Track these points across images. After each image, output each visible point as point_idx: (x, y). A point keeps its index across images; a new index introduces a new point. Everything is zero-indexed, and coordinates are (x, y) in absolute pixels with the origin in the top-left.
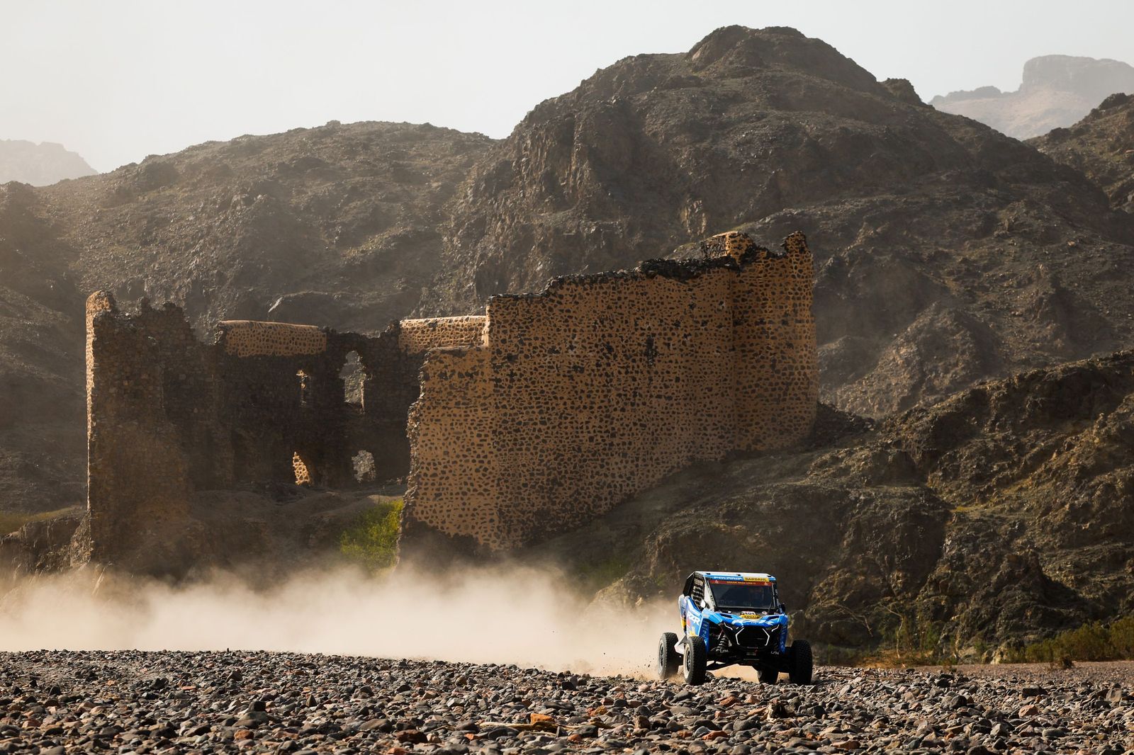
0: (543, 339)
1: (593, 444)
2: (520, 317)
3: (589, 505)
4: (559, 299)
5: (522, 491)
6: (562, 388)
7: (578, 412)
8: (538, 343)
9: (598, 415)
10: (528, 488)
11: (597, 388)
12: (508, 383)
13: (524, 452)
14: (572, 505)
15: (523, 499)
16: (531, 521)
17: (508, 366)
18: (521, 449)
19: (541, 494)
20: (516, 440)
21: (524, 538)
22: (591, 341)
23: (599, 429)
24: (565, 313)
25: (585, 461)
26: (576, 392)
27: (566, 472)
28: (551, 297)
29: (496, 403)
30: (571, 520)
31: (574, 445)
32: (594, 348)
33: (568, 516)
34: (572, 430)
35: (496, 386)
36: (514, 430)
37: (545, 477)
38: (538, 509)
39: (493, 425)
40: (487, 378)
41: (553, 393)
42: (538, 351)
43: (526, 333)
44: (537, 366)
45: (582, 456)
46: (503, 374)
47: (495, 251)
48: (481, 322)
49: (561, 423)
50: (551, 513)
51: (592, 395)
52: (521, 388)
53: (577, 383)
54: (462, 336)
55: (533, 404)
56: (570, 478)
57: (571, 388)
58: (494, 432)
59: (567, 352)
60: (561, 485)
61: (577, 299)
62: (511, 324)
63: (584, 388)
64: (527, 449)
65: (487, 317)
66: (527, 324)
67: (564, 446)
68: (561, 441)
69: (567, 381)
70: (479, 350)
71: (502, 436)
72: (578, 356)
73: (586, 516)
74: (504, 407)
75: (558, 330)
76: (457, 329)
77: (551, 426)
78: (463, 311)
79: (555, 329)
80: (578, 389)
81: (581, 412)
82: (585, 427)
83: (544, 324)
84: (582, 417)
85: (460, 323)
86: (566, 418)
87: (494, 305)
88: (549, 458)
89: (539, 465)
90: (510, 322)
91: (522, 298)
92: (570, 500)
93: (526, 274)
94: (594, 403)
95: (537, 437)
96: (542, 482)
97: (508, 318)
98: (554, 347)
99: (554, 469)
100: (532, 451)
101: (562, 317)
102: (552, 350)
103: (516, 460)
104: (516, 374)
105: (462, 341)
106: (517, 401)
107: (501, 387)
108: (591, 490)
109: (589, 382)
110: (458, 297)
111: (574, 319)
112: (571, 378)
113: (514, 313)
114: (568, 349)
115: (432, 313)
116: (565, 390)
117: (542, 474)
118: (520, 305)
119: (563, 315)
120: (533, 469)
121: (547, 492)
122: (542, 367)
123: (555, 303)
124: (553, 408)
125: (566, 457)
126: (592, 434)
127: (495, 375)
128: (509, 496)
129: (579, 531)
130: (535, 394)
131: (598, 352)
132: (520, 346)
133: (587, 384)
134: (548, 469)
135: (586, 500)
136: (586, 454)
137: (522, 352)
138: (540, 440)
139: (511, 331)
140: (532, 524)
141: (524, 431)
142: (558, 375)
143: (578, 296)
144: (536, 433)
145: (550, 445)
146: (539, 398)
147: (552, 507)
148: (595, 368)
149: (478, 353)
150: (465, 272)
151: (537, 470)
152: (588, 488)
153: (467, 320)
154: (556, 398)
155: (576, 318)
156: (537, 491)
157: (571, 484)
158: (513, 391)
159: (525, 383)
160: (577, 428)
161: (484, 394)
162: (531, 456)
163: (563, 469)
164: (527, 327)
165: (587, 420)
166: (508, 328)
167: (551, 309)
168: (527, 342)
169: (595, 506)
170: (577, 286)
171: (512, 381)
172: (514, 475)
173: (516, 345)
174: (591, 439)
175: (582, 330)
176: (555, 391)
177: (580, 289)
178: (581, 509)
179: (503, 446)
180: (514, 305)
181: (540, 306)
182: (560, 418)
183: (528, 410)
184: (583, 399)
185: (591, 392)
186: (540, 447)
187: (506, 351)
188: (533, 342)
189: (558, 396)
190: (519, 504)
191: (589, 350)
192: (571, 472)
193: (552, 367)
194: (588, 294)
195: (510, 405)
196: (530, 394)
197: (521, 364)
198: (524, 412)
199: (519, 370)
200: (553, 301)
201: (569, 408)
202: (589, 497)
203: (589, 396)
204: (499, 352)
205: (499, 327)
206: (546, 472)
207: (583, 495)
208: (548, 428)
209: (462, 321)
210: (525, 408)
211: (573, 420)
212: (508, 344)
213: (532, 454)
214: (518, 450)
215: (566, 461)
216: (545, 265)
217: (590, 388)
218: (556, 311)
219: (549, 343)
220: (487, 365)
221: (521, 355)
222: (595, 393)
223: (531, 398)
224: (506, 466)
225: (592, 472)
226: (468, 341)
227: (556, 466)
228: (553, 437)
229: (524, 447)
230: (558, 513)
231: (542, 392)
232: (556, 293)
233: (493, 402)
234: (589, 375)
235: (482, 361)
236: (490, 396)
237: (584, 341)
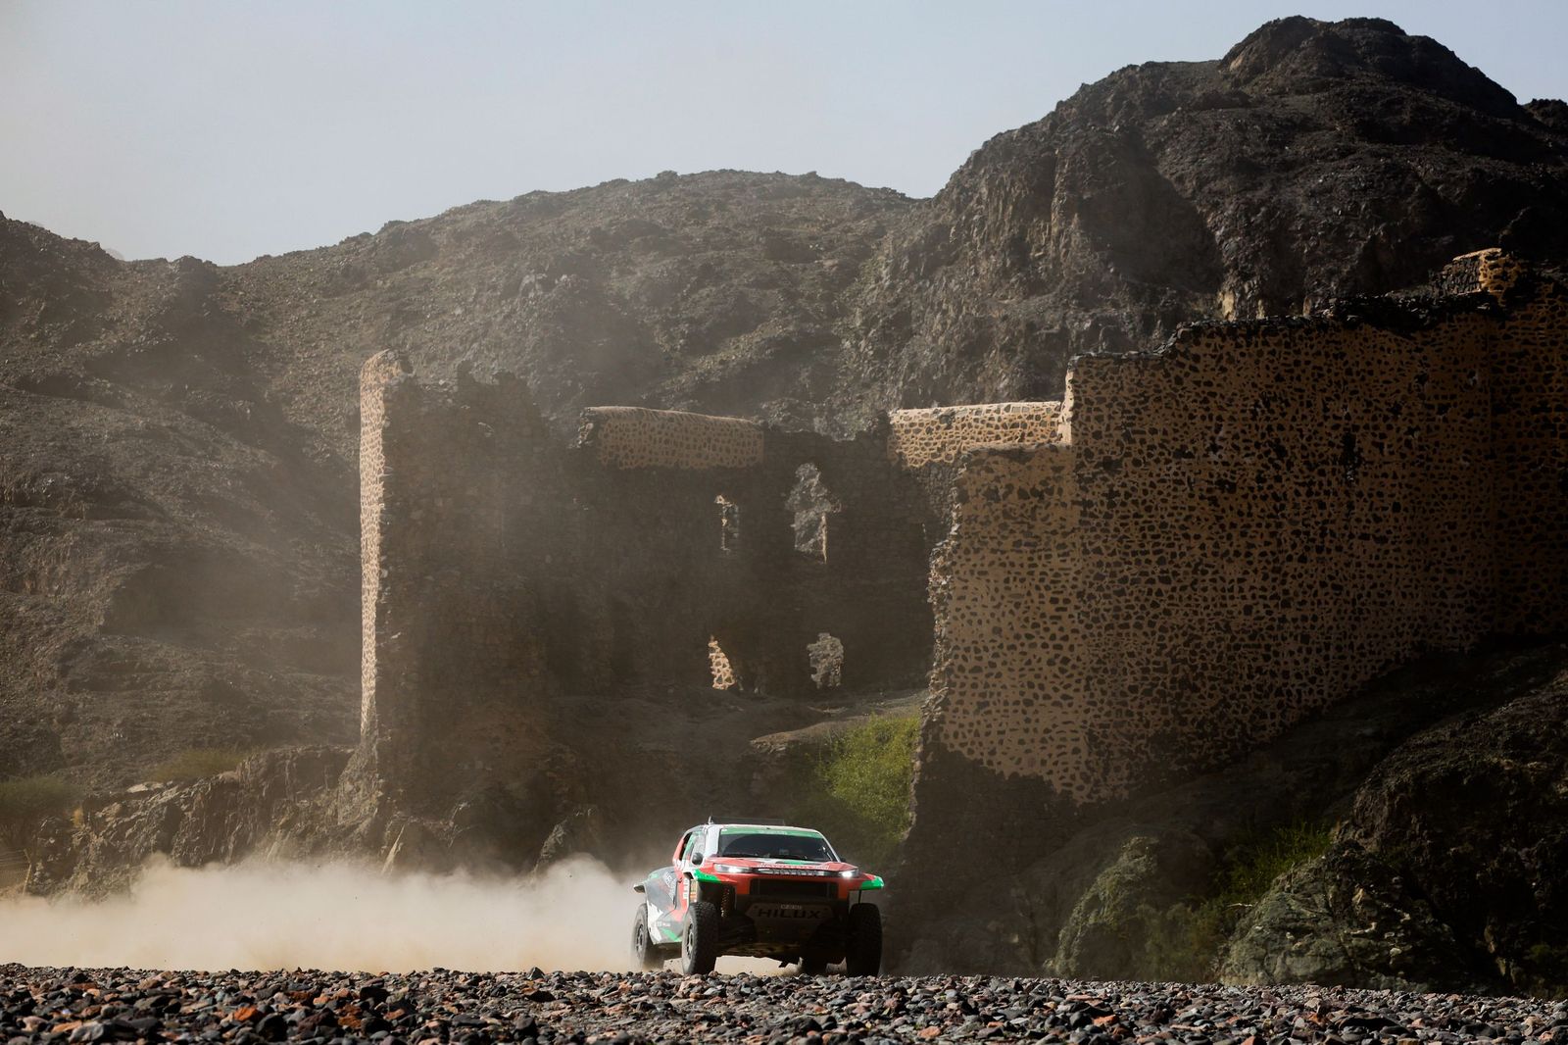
0: (1165, 433)
1: (1251, 618)
2: (1126, 393)
3: (1244, 726)
4: (1193, 363)
5: (1128, 699)
6: (1198, 519)
7: (1224, 562)
8: (1157, 439)
9: (1260, 568)
10: (1139, 695)
11: (1257, 520)
12: (1105, 509)
13: (1132, 630)
14: (1214, 725)
15: (1130, 714)
16: (1143, 752)
17: (1105, 480)
19: (1162, 705)
20: (1118, 609)
22: (1248, 436)
23: (1261, 593)
24: (1203, 387)
25: (1237, 647)
26: (1222, 527)
27: (1205, 667)
28: (1180, 358)
29: (1083, 545)
30: (1212, 751)
31: (1218, 619)
32: (1253, 449)
33: (1208, 744)
34: (1214, 594)
35: (1083, 514)
36: (1115, 592)
37: (1169, 676)
38: (1157, 731)
39: (1079, 583)
40: (1067, 498)
42: (1155, 453)
43: (1137, 421)
44: (1155, 479)
45: (1233, 638)
46: (1096, 493)
49: (1195, 582)
50: (1179, 738)
51: (1250, 532)
52: (1126, 517)
53: (1223, 511)
55: (1148, 547)
56: (1211, 679)
57: (1213, 519)
58: (1080, 595)
59: (1206, 456)
60: (1195, 689)
61: (1223, 363)
62: (1109, 406)
63: (1236, 520)
64: (1138, 626)
66: (1137, 406)
67: (1201, 621)
68: (1195, 613)
69: (1207, 508)
70: (1054, 450)
71: (1093, 602)
72: (1225, 463)
73: (1239, 745)
74: (1098, 551)
77: (1178, 586)
79: (1185, 415)
80: (1226, 522)
81: (1230, 561)
82: (1236, 589)
83: (1168, 407)
84: (1233, 571)
86: (1204, 573)
87: (1080, 370)
88: (1174, 641)
89: (1158, 654)
90: (1108, 401)
91: (1128, 359)
92: (1211, 716)
94: (1253, 546)
95: (1155, 605)
96: (1164, 684)
97: (1104, 394)
98: (1184, 447)
99: (1184, 661)
100: (1146, 629)
101: (1197, 394)
102: (1181, 453)
103: (1117, 644)
104: (1118, 494)
106: (1120, 541)
107: (1092, 515)
108: (1249, 700)
109: (1245, 508)
111: (1218, 398)
112: (1214, 501)
113: (1115, 385)
114: (1208, 450)
116: (1203, 523)
117: (1164, 670)
118: (1126, 373)
119: (1199, 390)
120: (1148, 661)
121: (1172, 702)
122: (1164, 481)
123: (1187, 369)
124: (1182, 554)
125: (1204, 641)
126: (1249, 602)
127: (1083, 494)
128: (1107, 708)
129: (1225, 771)
130: (1152, 528)
131: (1260, 457)
132: (1126, 445)
133: (1240, 513)
134: (1174, 661)
135: (1240, 716)
136: (1239, 636)
137: (1128, 455)
138: (1160, 610)
139: (1110, 417)
140: (1144, 757)
141: (1132, 594)
142: (1191, 496)
143: (1225, 357)
144: (1153, 597)
145: (1177, 619)
146: (1158, 536)
147: (1179, 728)
148: (1254, 484)
149: (1053, 455)
151: (1155, 663)
152: (1243, 696)
154: (1187, 536)
155: (1222, 397)
156: (1155, 700)
157: (1213, 688)
158: (1114, 523)
159: (1133, 509)
160: (1223, 590)
161: (1063, 527)
162: (1144, 639)
163: (1199, 662)
164: (1138, 411)
165: (1240, 576)
166: (1105, 412)
167: (1179, 380)
168: (1137, 437)
169: (1253, 728)
170: (1224, 340)
171: (1111, 505)
172: (1114, 671)
173: (1118, 443)
174: (1248, 610)
175: (1232, 418)
176: (1186, 524)
177: (1229, 345)
178: (1231, 732)
179: (1095, 620)
180: (1116, 372)
181: (1160, 374)
182: (1195, 572)
183: (1139, 556)
184: (1234, 540)
185: (1249, 526)
186: (1159, 623)
187: (1101, 452)
188: (1148, 437)
189: (1192, 534)
190: (1124, 722)
191: (1244, 452)
192: (1214, 668)
193: (1181, 482)
194: (1242, 354)
195: (1107, 548)
196: (1142, 529)
197: (1126, 476)
198: (1132, 559)
200: (1182, 365)
201: (1209, 554)
202: (1245, 711)
203: (1243, 534)
204: (1089, 454)
205: (1089, 410)
206: (1170, 667)
207: (1234, 707)
208: (1174, 589)
210: (1134, 553)
211: (1217, 577)
212: (1105, 440)
213: (1145, 634)
214: (1121, 626)
215: (1204, 647)
217: (1247, 520)
218: (1188, 383)
219: (1175, 439)
220: (1069, 477)
221: (1128, 460)
222: (1254, 528)
223: (1144, 536)
224: (1101, 655)
227: (1187, 656)
228: (1182, 605)
229: (1132, 622)
230: (1190, 739)
231: (1164, 525)
232: (1187, 351)
233: (1078, 542)
234: (1245, 496)
235: (1057, 469)
236: (1073, 530)
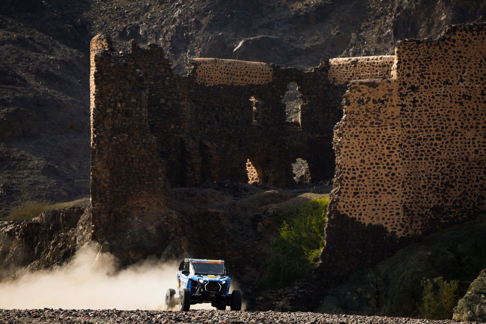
0: (439, 74)
1: (478, 155)
2: (421, 57)
3: (474, 203)
4: (452, 43)
5: (422, 191)
6: (454, 112)
7: (466, 131)
8: (436, 77)
9: (482, 133)
10: (427, 189)
11: (481, 112)
12: (411, 108)
13: (423, 161)
14: (461, 203)
15: (422, 198)
16: (429, 215)
17: (412, 95)
18: (421, 159)
19: (437, 194)
20: (417, 152)
21: (423, 227)
22: (477, 75)
23: (483, 144)
24: (457, 54)
25: (471, 168)
26: (465, 115)
27: (457, 177)
28: (447, 41)
29: (402, 123)
30: (460, 214)
31: (463, 156)
32: (479, 81)
33: (458, 211)
34: (461, 145)
35: (402, 110)
36: (416, 144)
37: (440, 181)
38: (434, 205)
39: (400, 141)
40: (395, 103)
41: (447, 115)
42: (435, 83)
43: (426, 69)
44: (434, 95)
45: (470, 164)
46: (408, 101)
47: (409, 5)
48: (391, 60)
49: (452, 139)
50: (445, 208)
51: (478, 118)
52: (421, 111)
53: (466, 108)
54: (377, 71)
55: (431, 124)
56: (459, 182)
57: (461, 112)
58: (400, 145)
59: (458, 84)
60: (452, 187)
61: (467, 43)
62: (414, 62)
63: (471, 112)
64: (426, 159)
65: (395, 57)
66: (427, 62)
67: (455, 157)
68: (452, 153)
69: (458, 107)
70: (389, 82)
71: (406, 149)
72: (467, 87)
73: (472, 211)
74: (408, 126)
75: (452, 67)
76: (373, 66)
77: (445, 142)
78: (383, 51)
79: (449, 66)
80: (467, 113)
81: (468, 130)
82: (471, 142)
83: (441, 62)
84: (470, 135)
85: (376, 61)
86: (457, 135)
87: (401, 47)
88: (443, 166)
89: (435, 171)
90: (414, 60)
91: (423, 42)
92: (459, 199)
93: (433, 23)
94: (479, 124)
95: (434, 150)
96: (438, 185)
97: (412, 57)
98: (448, 80)
99: (447, 174)
100: (430, 160)
101: (454, 57)
102: (447, 83)
103: (416, 167)
104: (417, 101)
105: (377, 75)
106: (418, 121)
107: (406, 111)
108: (477, 192)
109: (475, 107)
110: (379, 41)
111: (464, 59)
112: (461, 104)
113: (417, 53)
114: (459, 81)
115: (359, 53)
116: (456, 113)
117: (438, 178)
118: (422, 48)
119: (455, 55)
120: (431, 175)
121: (441, 193)
122: (438, 95)
123: (450, 46)
124: (447, 128)
125: (456, 166)
126: (477, 148)
127: (401, 101)
128: (412, 195)
129: (466, 223)
130: (433, 116)
131: (483, 84)
132: (421, 79)
133: (473, 109)
134: (442, 174)
135: (472, 199)
136: (472, 163)
137: (422, 84)
138: (436, 152)
139: (414, 68)
140: (429, 216)
141: (423, 145)
142: (451, 102)
143: (468, 40)
144: (433, 146)
145: (444, 156)
146: (435, 120)
147: (445, 204)
148: (480, 96)
149: (388, 84)
150: (385, 21)
151: (434, 175)
152: (474, 190)
153: (381, 58)
154: (449, 120)
155: (466, 58)
156: (434, 192)
157: (460, 186)
158: (415, 114)
159: (424, 108)
160: (465, 143)
161: (392, 116)
162: (429, 165)
163: (454, 175)
164: (427, 65)
165: (473, 137)
166: (412, 65)
167: (446, 51)
168: (427, 76)
169: (479, 204)
170: (467, 32)
171: (415, 106)
172: (415, 179)
173: (418, 79)
174: (476, 152)
175: (470, 67)
176: (448, 114)
177: (469, 35)
178: (468, 206)
179: (407, 156)
180: (417, 47)
181: (437, 48)
182: (452, 135)
183: (427, 128)
184: (470, 121)
185: (477, 115)
186: (436, 158)
187: (410, 83)
188: (431, 76)
189: (451, 118)
190: (420, 201)
191: (475, 82)
192: (461, 177)
193: (446, 96)
194: (475, 39)
195: (413, 125)
196: (428, 116)
197: (422, 93)
198: (424, 130)
199: (420, 97)
200: (447, 44)
201: (459, 127)
202: (475, 196)
203: (475, 119)
204: (404, 84)
205: (405, 64)
206: (441, 177)
207: (470, 195)
208: (443, 143)
209: (377, 59)
210: (425, 127)
211: (462, 137)
212: (412, 77)
213: (430, 163)
214: (419, 159)
215: (456, 168)
216: (447, 16)
217: (476, 112)
218: (450, 52)
219: (444, 77)
220: (395, 94)
221: (422, 86)
222: (480, 116)
223: (429, 120)
224: (409, 172)
225: (477, 177)
226: (382, 75)
227: (448, 172)
228: (446, 150)
229: (423, 157)
230: (450, 209)
231: (438, 115)
232: (450, 38)
233: (399, 122)
234: (476, 102)
235: (390, 90)
236: (397, 117)
237: (472, 75)
